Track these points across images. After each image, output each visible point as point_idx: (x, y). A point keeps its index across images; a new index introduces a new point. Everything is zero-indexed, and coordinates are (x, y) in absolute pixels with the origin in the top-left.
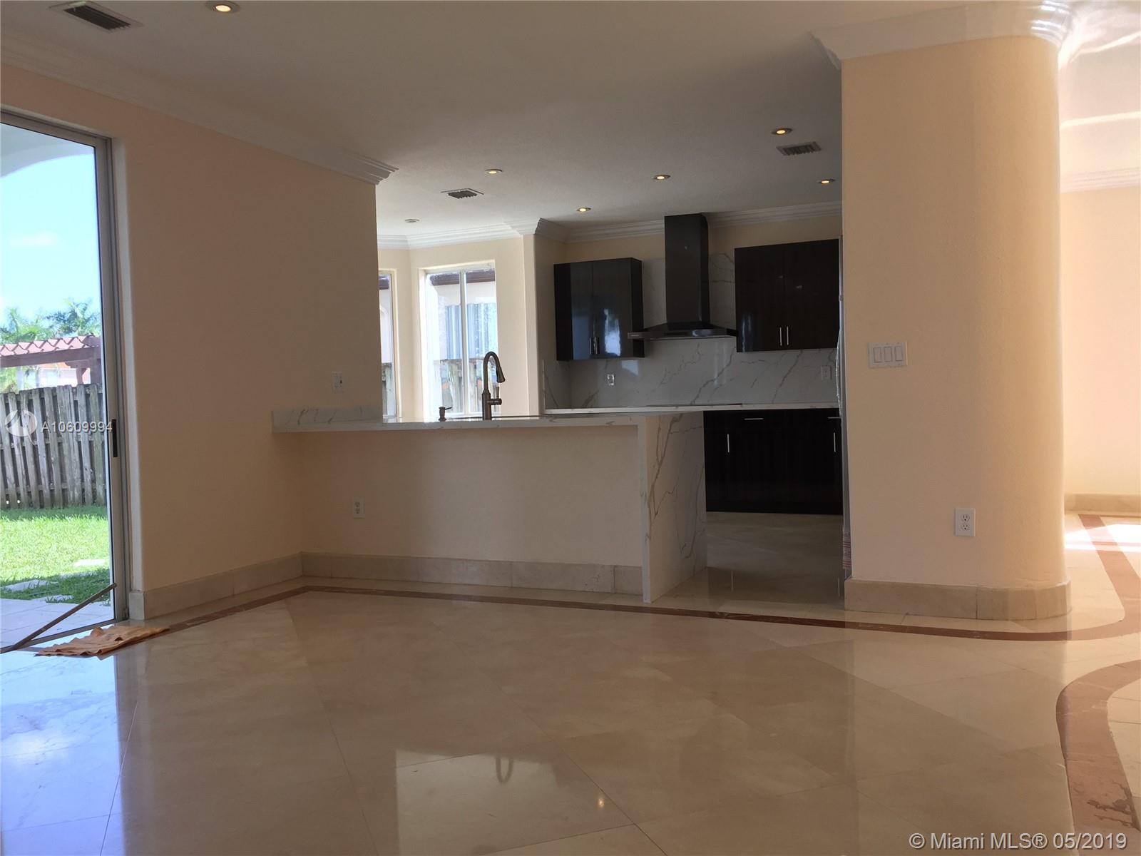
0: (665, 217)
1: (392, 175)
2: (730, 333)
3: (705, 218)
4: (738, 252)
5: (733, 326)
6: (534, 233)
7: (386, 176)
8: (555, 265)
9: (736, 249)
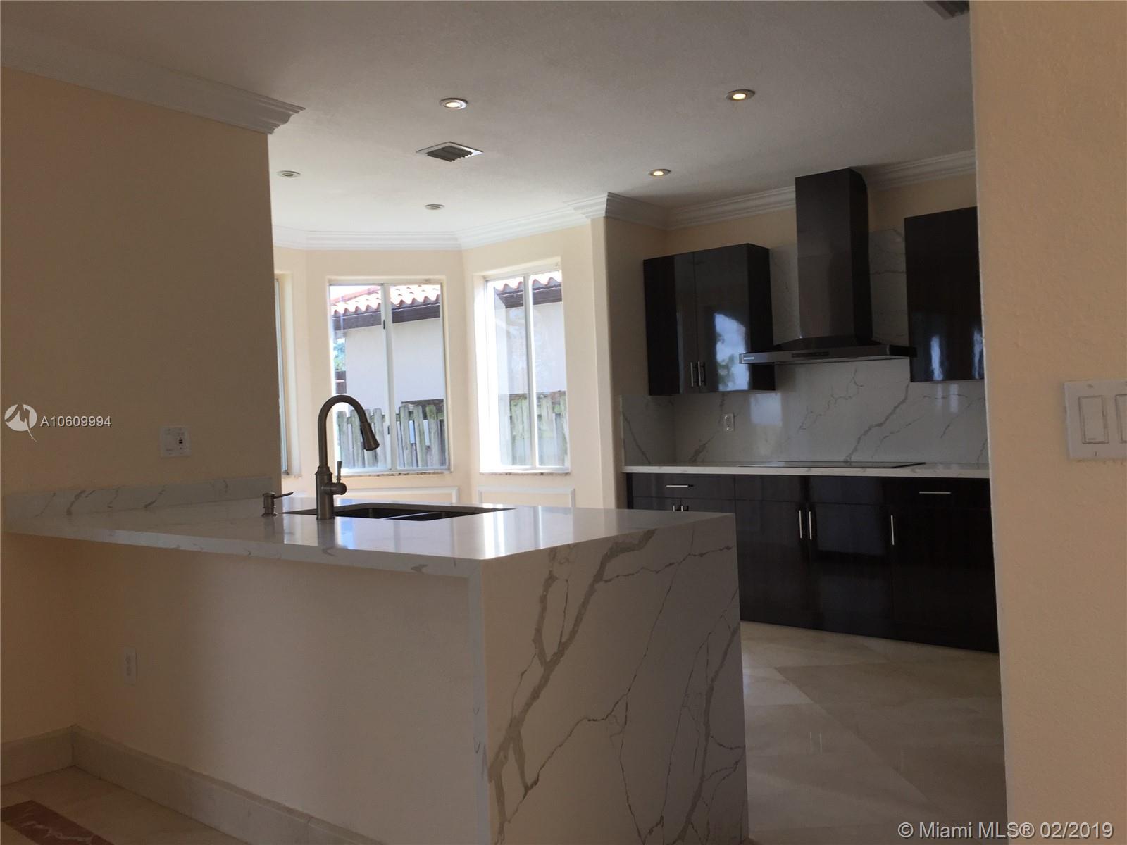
0: (797, 179)
1: (294, 118)
2: (897, 351)
3: (860, 176)
4: (911, 223)
5: (904, 341)
6: (604, 215)
7: (285, 119)
8: (644, 260)
9: (905, 219)
